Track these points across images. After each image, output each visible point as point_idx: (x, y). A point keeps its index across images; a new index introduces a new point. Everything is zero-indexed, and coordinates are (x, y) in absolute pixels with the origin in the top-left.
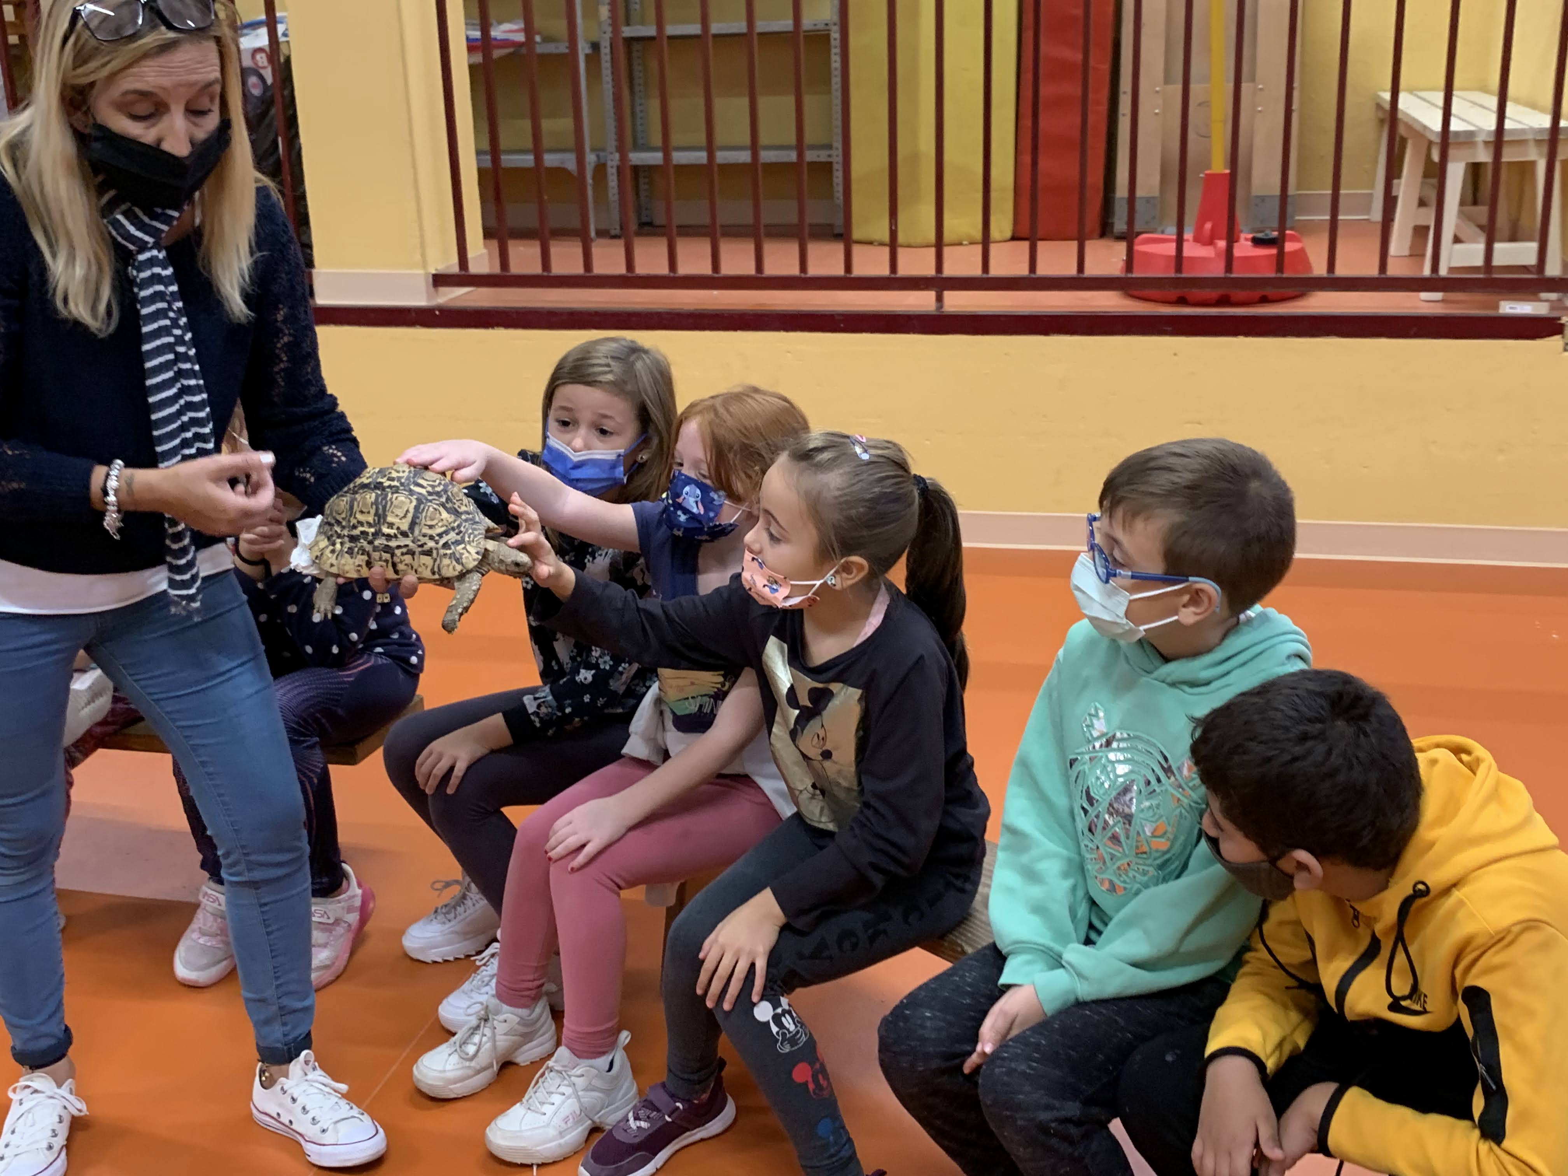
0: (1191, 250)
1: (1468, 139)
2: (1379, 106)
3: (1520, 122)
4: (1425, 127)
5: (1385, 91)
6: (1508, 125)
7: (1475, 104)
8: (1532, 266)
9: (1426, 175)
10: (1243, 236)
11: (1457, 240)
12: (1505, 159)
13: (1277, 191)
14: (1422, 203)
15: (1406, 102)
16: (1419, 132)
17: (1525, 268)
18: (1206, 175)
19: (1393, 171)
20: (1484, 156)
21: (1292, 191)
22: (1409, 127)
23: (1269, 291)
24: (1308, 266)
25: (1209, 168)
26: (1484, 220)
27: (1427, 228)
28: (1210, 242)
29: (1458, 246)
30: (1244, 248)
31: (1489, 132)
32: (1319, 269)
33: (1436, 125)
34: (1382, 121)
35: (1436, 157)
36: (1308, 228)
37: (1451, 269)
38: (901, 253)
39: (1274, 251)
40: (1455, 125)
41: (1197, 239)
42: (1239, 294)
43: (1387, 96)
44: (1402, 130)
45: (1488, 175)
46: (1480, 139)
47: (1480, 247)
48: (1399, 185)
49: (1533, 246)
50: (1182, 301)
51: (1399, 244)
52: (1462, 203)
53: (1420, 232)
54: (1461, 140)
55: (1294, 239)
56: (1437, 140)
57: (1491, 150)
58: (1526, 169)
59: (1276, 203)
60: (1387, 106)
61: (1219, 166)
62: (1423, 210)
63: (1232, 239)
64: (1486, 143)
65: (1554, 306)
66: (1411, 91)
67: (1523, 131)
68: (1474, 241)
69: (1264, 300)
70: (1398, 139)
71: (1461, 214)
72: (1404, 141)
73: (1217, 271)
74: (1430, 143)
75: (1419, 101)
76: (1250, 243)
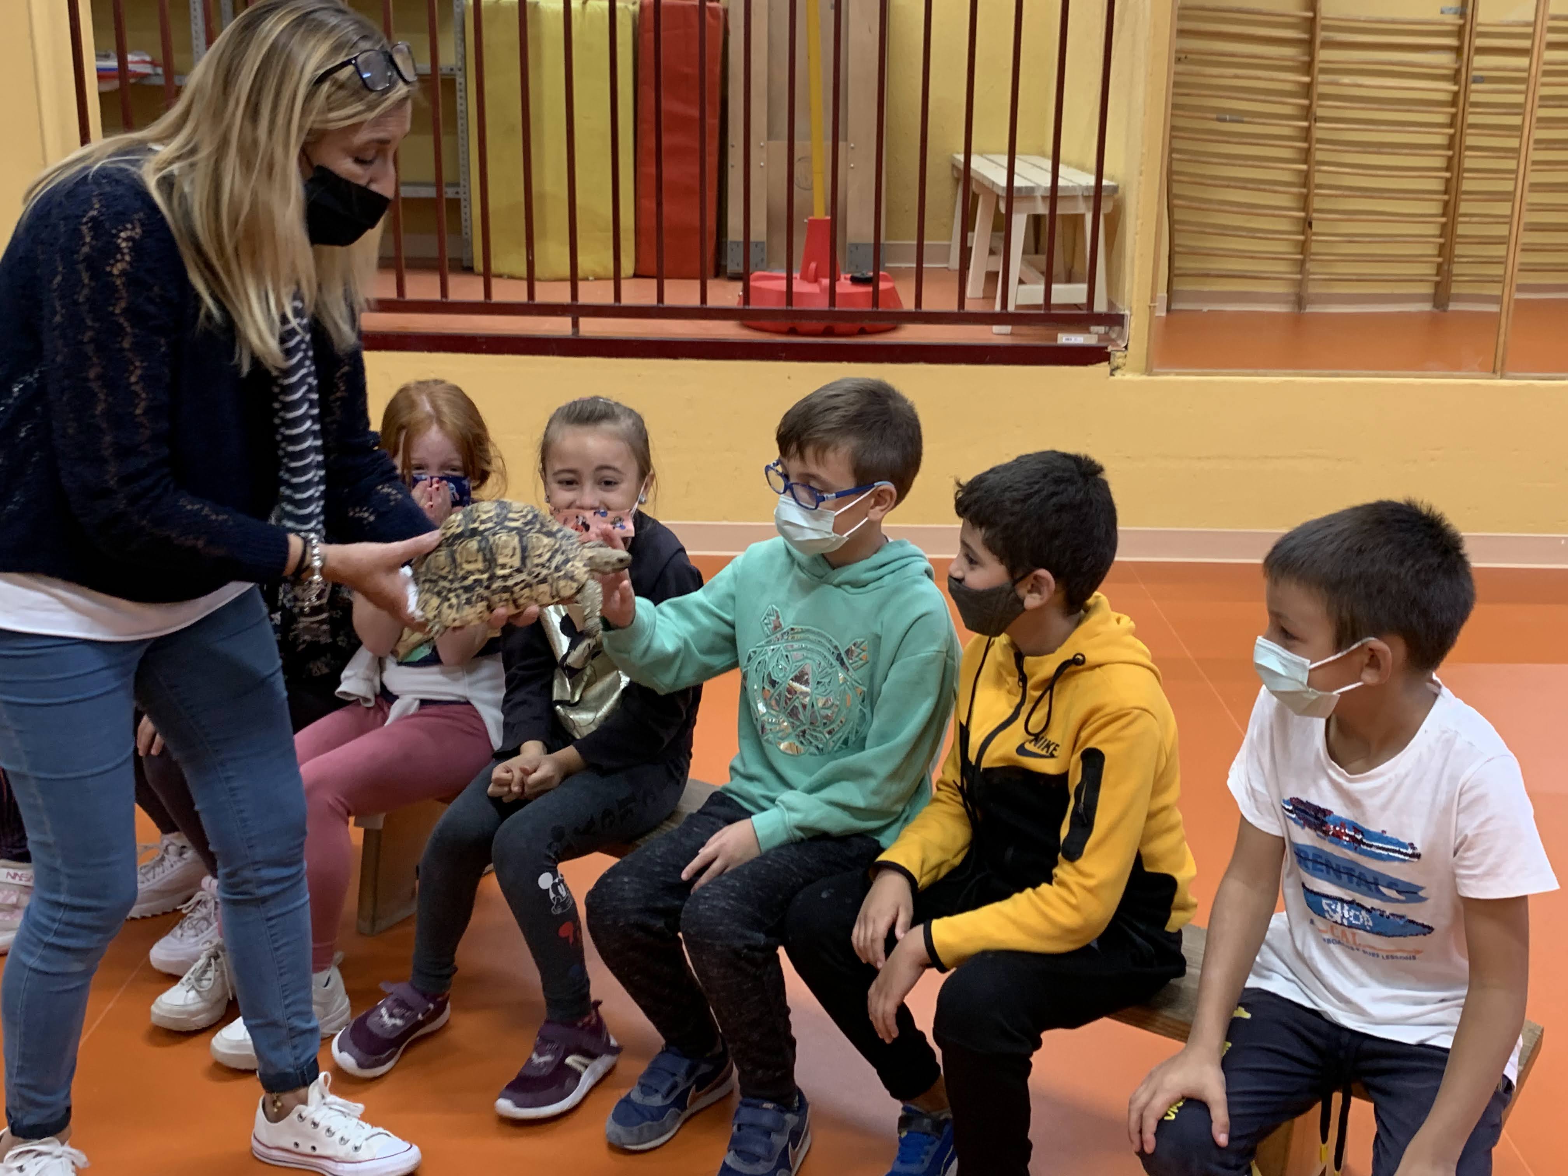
0: (799, 286)
1: (1029, 193)
2: (954, 166)
3: (1071, 181)
4: (993, 183)
5: (958, 153)
6: (1061, 182)
7: (1034, 165)
8: (1083, 304)
9: (995, 229)
10: (842, 276)
11: (1021, 282)
12: (1059, 212)
13: (872, 240)
14: (992, 252)
15: (977, 163)
16: (988, 188)
17: (1076, 306)
18: (810, 221)
19: (968, 225)
20: (1042, 209)
21: (882, 240)
22: (981, 184)
23: (866, 324)
24: (898, 302)
25: (812, 214)
26: (1044, 267)
27: (998, 273)
28: (816, 280)
29: (1022, 287)
30: (844, 286)
31: (1046, 188)
32: (908, 304)
33: (1003, 182)
34: (957, 180)
35: (1003, 209)
36: (896, 274)
37: (1018, 307)
38: (538, 286)
39: (870, 289)
40: (1018, 182)
41: (804, 277)
42: (842, 326)
43: (961, 157)
44: (974, 187)
45: (1046, 224)
46: (1038, 194)
47: (1041, 288)
48: (973, 237)
49: (1084, 287)
50: (793, 332)
51: (974, 287)
52: (1024, 252)
53: (991, 277)
54: (1023, 194)
55: (886, 279)
56: (1003, 194)
57: (1048, 202)
58: (1077, 220)
59: (872, 250)
60: (962, 167)
61: (820, 213)
62: (993, 258)
63: (834, 279)
64: (1044, 198)
65: (1101, 338)
66: (981, 154)
67: (1074, 188)
68: (1036, 282)
69: (863, 332)
70: (971, 194)
71: (1023, 260)
72: (976, 197)
73: (823, 305)
74: (998, 196)
75: (988, 162)
76: (849, 282)
